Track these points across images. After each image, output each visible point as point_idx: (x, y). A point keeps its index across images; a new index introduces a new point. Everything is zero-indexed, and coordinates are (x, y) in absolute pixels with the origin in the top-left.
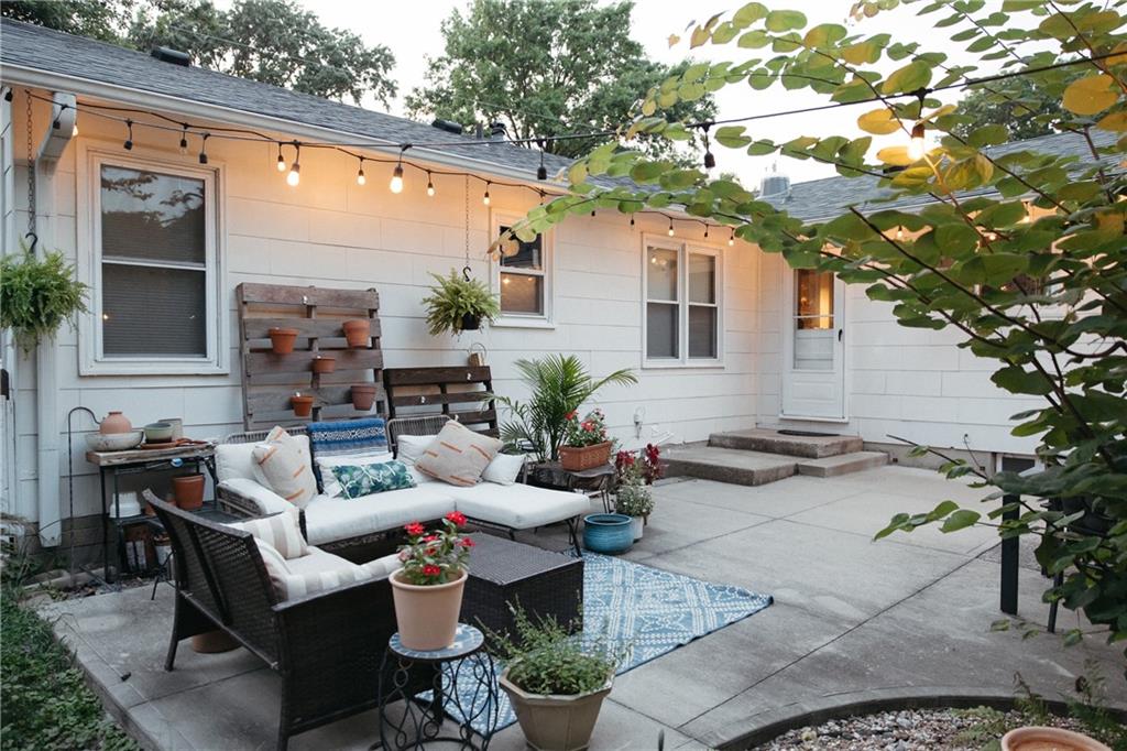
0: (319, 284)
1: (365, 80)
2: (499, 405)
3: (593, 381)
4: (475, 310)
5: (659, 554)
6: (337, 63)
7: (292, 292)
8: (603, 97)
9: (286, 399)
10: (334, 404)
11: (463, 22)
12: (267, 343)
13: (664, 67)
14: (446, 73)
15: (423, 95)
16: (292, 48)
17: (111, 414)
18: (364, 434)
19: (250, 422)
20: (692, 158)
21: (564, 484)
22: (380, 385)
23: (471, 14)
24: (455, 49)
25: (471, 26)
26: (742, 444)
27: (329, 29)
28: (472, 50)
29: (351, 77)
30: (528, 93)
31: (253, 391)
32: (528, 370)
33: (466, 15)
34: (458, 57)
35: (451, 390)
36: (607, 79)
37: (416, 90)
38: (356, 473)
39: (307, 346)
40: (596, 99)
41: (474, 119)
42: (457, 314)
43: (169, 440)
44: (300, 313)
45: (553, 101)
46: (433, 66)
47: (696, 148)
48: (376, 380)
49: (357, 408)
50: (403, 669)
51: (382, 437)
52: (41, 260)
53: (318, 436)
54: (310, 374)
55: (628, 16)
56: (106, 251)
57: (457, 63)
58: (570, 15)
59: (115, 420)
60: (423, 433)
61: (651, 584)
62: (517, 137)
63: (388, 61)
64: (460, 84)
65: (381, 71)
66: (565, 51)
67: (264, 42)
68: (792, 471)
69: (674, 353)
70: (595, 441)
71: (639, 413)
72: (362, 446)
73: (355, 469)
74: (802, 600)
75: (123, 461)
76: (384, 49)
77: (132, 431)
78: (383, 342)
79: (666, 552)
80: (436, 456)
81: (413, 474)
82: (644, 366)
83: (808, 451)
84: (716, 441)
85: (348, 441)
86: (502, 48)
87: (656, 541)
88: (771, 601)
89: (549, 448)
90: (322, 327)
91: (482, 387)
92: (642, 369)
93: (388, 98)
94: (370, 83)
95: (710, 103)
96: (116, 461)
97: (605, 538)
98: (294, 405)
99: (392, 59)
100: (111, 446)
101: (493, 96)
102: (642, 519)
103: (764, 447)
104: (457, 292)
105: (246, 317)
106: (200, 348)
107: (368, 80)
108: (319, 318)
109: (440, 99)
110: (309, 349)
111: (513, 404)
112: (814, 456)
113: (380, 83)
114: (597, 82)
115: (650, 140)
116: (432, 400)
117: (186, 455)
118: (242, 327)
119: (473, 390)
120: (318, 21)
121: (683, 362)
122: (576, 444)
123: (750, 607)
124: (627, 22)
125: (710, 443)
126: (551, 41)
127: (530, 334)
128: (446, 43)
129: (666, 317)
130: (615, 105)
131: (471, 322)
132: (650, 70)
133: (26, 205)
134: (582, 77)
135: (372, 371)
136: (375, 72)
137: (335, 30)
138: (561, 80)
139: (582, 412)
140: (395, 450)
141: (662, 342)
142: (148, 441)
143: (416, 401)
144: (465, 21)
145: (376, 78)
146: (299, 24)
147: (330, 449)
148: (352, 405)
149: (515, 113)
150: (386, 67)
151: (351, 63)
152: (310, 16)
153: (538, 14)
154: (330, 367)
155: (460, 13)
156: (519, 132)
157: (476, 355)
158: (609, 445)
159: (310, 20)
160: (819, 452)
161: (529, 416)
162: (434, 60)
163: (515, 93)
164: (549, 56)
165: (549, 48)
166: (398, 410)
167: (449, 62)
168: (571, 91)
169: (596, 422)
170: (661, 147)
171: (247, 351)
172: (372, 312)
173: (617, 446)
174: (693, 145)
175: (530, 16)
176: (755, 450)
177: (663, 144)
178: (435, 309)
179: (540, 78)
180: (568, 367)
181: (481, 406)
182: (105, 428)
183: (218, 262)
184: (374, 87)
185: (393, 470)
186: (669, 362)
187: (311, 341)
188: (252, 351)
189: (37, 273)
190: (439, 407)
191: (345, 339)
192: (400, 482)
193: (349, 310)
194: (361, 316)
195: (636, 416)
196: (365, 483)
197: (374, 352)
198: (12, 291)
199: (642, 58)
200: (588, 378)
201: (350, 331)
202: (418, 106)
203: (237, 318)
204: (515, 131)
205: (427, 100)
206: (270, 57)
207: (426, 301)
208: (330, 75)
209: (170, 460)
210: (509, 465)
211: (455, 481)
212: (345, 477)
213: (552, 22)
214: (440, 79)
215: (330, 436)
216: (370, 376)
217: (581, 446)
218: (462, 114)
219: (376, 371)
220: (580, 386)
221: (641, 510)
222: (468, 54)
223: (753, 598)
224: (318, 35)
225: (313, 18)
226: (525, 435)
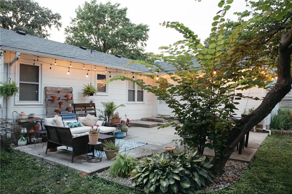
0: (61, 87)
1: (52, 22)
2: (97, 111)
3: (117, 106)
4: (93, 92)
5: (129, 139)
6: (44, 17)
7: (56, 88)
8: (119, 32)
9: (55, 110)
10: (64, 111)
11: (81, 9)
12: (51, 98)
13: (135, 25)
14: (76, 23)
15: (70, 28)
16: (31, 12)
17: (22, 112)
18: (71, 116)
19: (48, 114)
20: (142, 48)
21: (111, 126)
22: (73, 107)
23: (84, 7)
24: (79, 16)
25: (84, 11)
26: (148, 120)
27: (42, 7)
28: (84, 17)
29: (48, 21)
30: (99, 29)
31: (48, 108)
32: (103, 104)
33: (82, 7)
34: (80, 19)
35: (87, 108)
36: (121, 27)
37: (68, 27)
38: (71, 124)
39: (58, 99)
40: (117, 33)
41: (84, 36)
42: (89, 93)
43: (33, 118)
44: (57, 92)
45: (106, 32)
46: (73, 21)
47: (143, 46)
48: (72, 106)
49: (69, 112)
50: (90, 146)
51: (75, 117)
52: (11, 83)
53: (63, 117)
54: (59, 105)
55: (126, 12)
56: (20, 80)
57: (80, 20)
58: (111, 10)
59: (22, 114)
60: (83, 117)
61: (127, 142)
62: (96, 41)
63: (59, 17)
64: (80, 26)
65: (57, 20)
66: (109, 19)
67: (22, 9)
68: (157, 125)
69: (134, 100)
70: (117, 118)
71: (126, 113)
72: (71, 119)
73: (71, 123)
74: (153, 144)
75: (25, 121)
76: (58, 14)
77: (26, 116)
78: (73, 98)
79: (130, 138)
80: (86, 121)
81: (82, 125)
82: (128, 103)
83: (161, 121)
84: (143, 119)
85: (68, 118)
86: (92, 17)
87: (129, 137)
88: (147, 144)
89: (108, 120)
90: (62, 95)
91: (93, 108)
92: (127, 104)
93: (59, 27)
94: (53, 23)
95: (147, 35)
96: (24, 122)
97: (119, 136)
98: (56, 111)
99: (60, 17)
100: (22, 119)
101: (90, 30)
102: (126, 133)
103: (153, 120)
104: (89, 88)
105: (47, 93)
106: (37, 99)
107: (53, 22)
108: (61, 93)
109: (75, 29)
110: (59, 100)
111: (101, 111)
112: (162, 122)
113: (57, 23)
114: (118, 27)
115: (131, 44)
116: (83, 110)
117: (37, 121)
118: (46, 95)
119: (91, 108)
120: (39, 5)
121: (136, 102)
122: (113, 119)
123: (143, 145)
124: (126, 13)
125: (142, 120)
126: (106, 16)
127: (103, 96)
128: (77, 15)
129: (132, 93)
130: (122, 34)
131: (92, 94)
132: (132, 25)
133: (6, 72)
134: (114, 26)
135: (71, 104)
136: (55, 20)
137: (44, 7)
138: (108, 27)
139: (115, 112)
140: (77, 120)
141: (131, 98)
142: (29, 118)
143: (80, 110)
144: (82, 9)
145: (56, 22)
146: (33, 5)
147: (65, 119)
148: (67, 111)
149: (95, 35)
150: (59, 19)
151: (48, 17)
152: (37, 3)
153: (102, 10)
154: (64, 103)
155: (81, 7)
156: (96, 39)
157: (92, 101)
158: (120, 119)
159: (36, 4)
160: (163, 121)
161: (104, 113)
162: (73, 19)
163: (96, 29)
164: (105, 20)
165: (105, 18)
166: (76, 112)
167: (77, 20)
168: (111, 30)
169: (117, 114)
170: (134, 46)
171: (47, 100)
172: (71, 92)
173: (121, 119)
174: (142, 45)
175: (100, 10)
176: (151, 121)
177: (135, 44)
178: (84, 92)
179: (102, 25)
180: (112, 104)
181: (93, 111)
182: (20, 115)
183: (41, 82)
184: (55, 24)
185: (78, 123)
186: (133, 102)
187: (59, 98)
188: (48, 100)
189: (11, 86)
190: (84, 112)
191: (66, 98)
192: (79, 126)
193: (66, 92)
194: (69, 93)
195: (125, 114)
196: (73, 125)
197: (72, 100)
198: (8, 89)
199: (130, 22)
200: (116, 106)
201: (68, 96)
202: (69, 31)
203: (45, 93)
204: (95, 39)
205: (71, 30)
206: (24, 14)
207: (82, 90)
208: (42, 20)
209: (34, 122)
210: (100, 123)
211: (90, 126)
212: (69, 124)
213: (106, 12)
214: (75, 24)
215: (65, 117)
216: (71, 105)
217: (114, 119)
218: (81, 34)
219: (72, 104)
220: (114, 107)
221: (126, 131)
222: (83, 18)
223: (144, 143)
224: (39, 9)
225: (37, 4)
226: (103, 117)
